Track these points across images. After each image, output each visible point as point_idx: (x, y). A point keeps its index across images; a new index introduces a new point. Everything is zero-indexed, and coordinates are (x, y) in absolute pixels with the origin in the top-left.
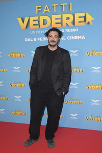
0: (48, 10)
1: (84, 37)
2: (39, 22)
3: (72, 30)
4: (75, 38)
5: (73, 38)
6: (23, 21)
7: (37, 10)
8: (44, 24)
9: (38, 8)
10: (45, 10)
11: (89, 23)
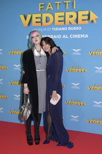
0: (51, 7)
1: (87, 36)
2: (41, 20)
3: (75, 28)
4: (78, 36)
5: (76, 36)
6: (26, 19)
7: (40, 7)
8: (46, 22)
9: (41, 5)
10: (48, 8)
11: (92, 21)
